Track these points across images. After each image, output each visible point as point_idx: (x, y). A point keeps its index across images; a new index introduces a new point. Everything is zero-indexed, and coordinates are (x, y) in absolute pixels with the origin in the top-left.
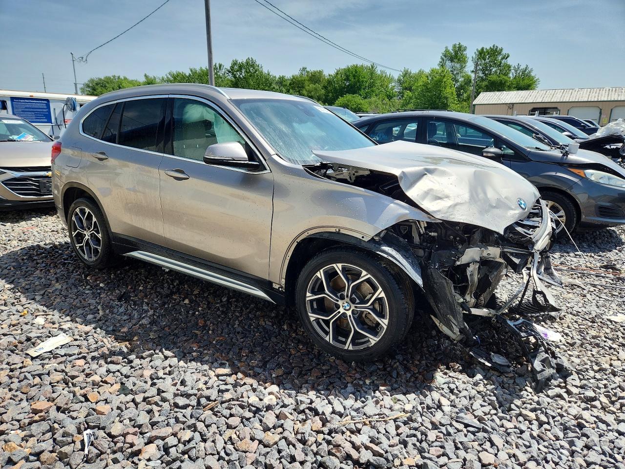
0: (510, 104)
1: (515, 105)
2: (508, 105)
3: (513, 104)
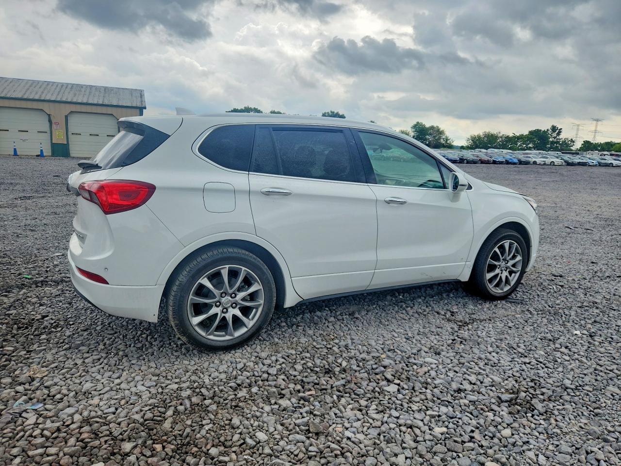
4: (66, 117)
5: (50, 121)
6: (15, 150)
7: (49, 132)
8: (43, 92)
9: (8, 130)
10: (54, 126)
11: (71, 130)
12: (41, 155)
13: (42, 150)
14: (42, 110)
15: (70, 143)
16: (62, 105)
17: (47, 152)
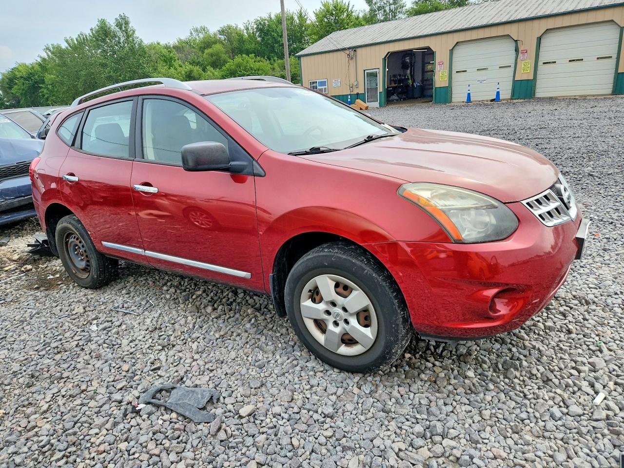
0: (349, 48)
1: (358, 50)
2: (347, 52)
3: (354, 49)
4: (539, 39)
5: (517, 50)
6: (469, 94)
7: (513, 66)
8: (516, 11)
9: (466, 71)
10: (520, 55)
11: (542, 59)
12: (497, 99)
13: (498, 93)
14: (508, 36)
15: (539, 77)
16: (536, 22)
17: (506, 94)
